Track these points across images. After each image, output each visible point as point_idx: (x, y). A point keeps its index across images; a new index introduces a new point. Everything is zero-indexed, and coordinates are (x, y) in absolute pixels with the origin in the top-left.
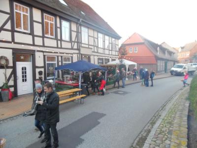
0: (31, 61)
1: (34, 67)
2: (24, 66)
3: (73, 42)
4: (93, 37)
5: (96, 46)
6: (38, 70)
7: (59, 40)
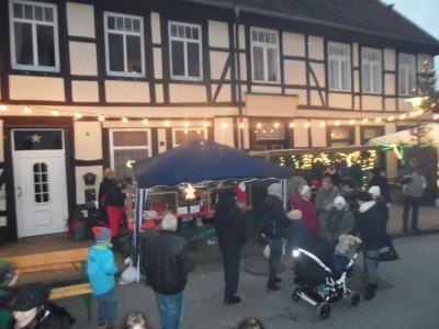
0: (61, 148)
1: (72, 163)
2: (40, 161)
3: (215, 82)
4: (307, 60)
5: (317, 88)
6: (80, 172)
7: (159, 81)
